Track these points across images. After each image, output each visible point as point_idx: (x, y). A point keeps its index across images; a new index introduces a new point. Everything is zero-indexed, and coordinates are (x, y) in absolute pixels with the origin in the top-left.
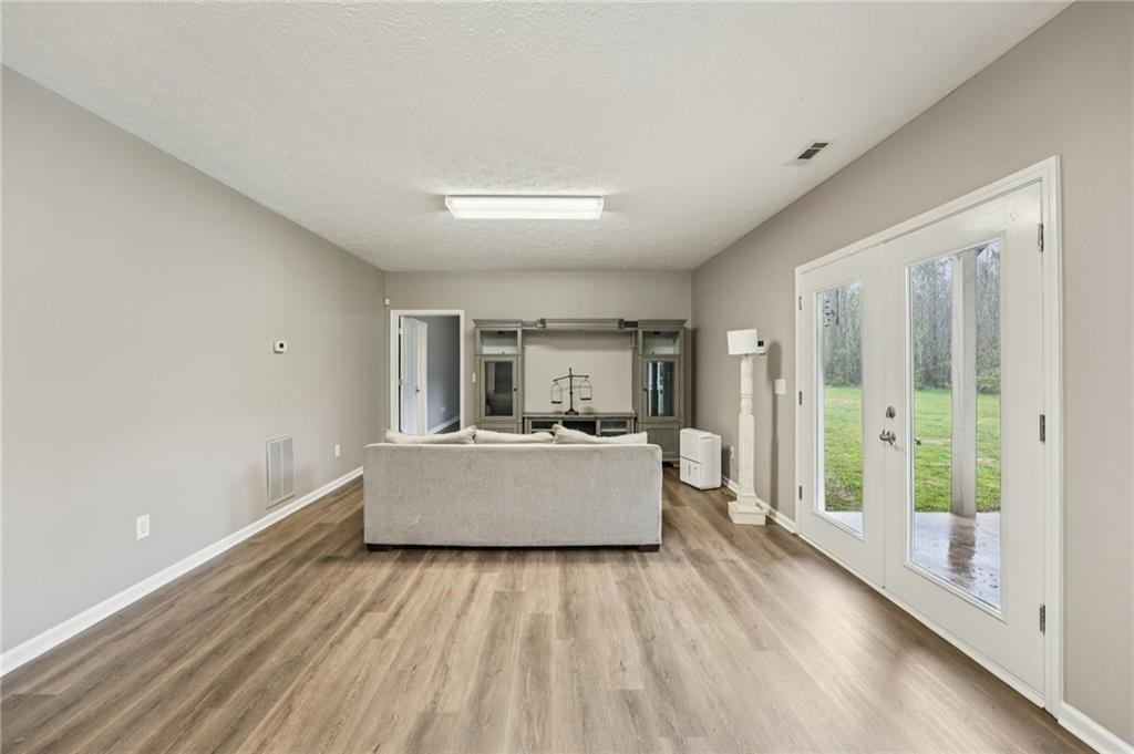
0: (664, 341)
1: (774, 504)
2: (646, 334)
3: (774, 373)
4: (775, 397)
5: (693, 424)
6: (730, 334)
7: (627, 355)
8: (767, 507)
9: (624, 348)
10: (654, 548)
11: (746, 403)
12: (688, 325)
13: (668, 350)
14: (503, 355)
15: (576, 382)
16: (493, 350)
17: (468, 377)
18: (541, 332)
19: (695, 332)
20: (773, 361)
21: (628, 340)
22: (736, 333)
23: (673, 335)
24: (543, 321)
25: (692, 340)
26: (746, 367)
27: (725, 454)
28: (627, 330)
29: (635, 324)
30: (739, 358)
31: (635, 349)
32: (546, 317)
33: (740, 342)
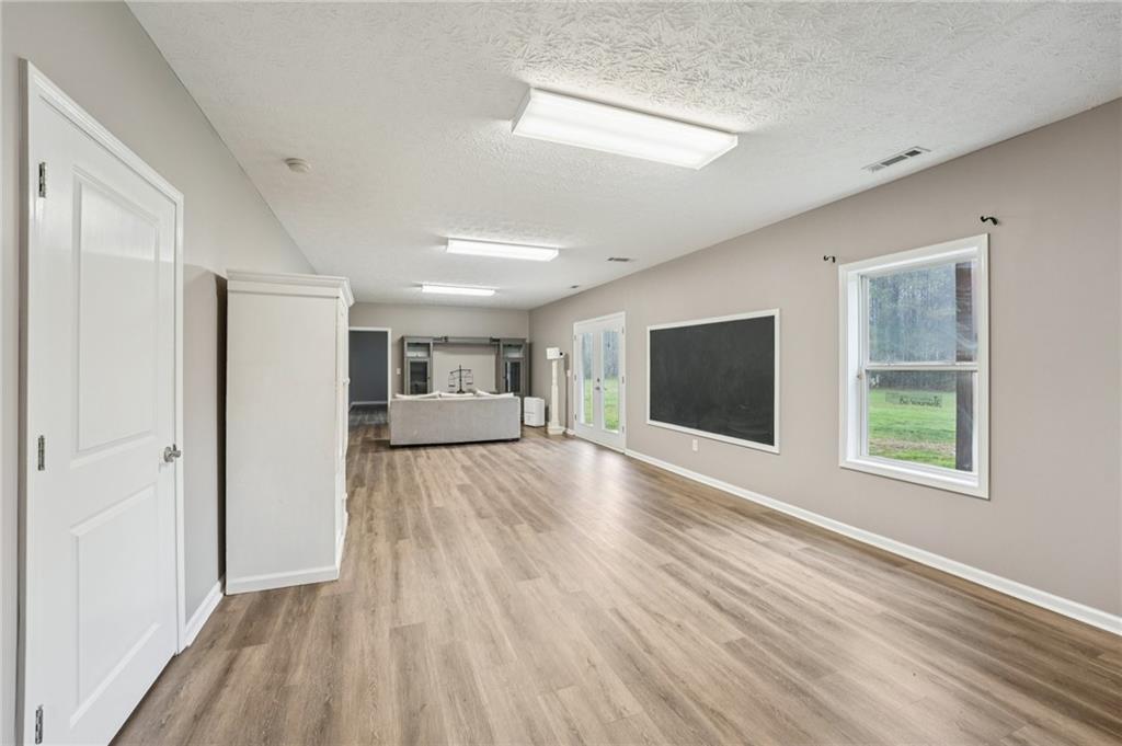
0: (513, 350)
1: (567, 426)
2: (504, 346)
3: (566, 368)
4: (567, 378)
5: (530, 395)
6: (548, 350)
7: (493, 358)
8: (564, 429)
9: (490, 354)
10: (516, 440)
11: (554, 381)
12: (527, 341)
13: (515, 355)
14: (417, 357)
15: (464, 373)
16: (412, 354)
17: (394, 372)
18: (444, 343)
19: (530, 346)
20: (566, 362)
21: (492, 349)
22: (552, 349)
23: (519, 347)
24: (446, 338)
25: (529, 349)
26: (554, 364)
27: (547, 409)
28: (495, 344)
29: (498, 340)
30: (551, 360)
31: (498, 355)
32: (449, 335)
33: (552, 353)
